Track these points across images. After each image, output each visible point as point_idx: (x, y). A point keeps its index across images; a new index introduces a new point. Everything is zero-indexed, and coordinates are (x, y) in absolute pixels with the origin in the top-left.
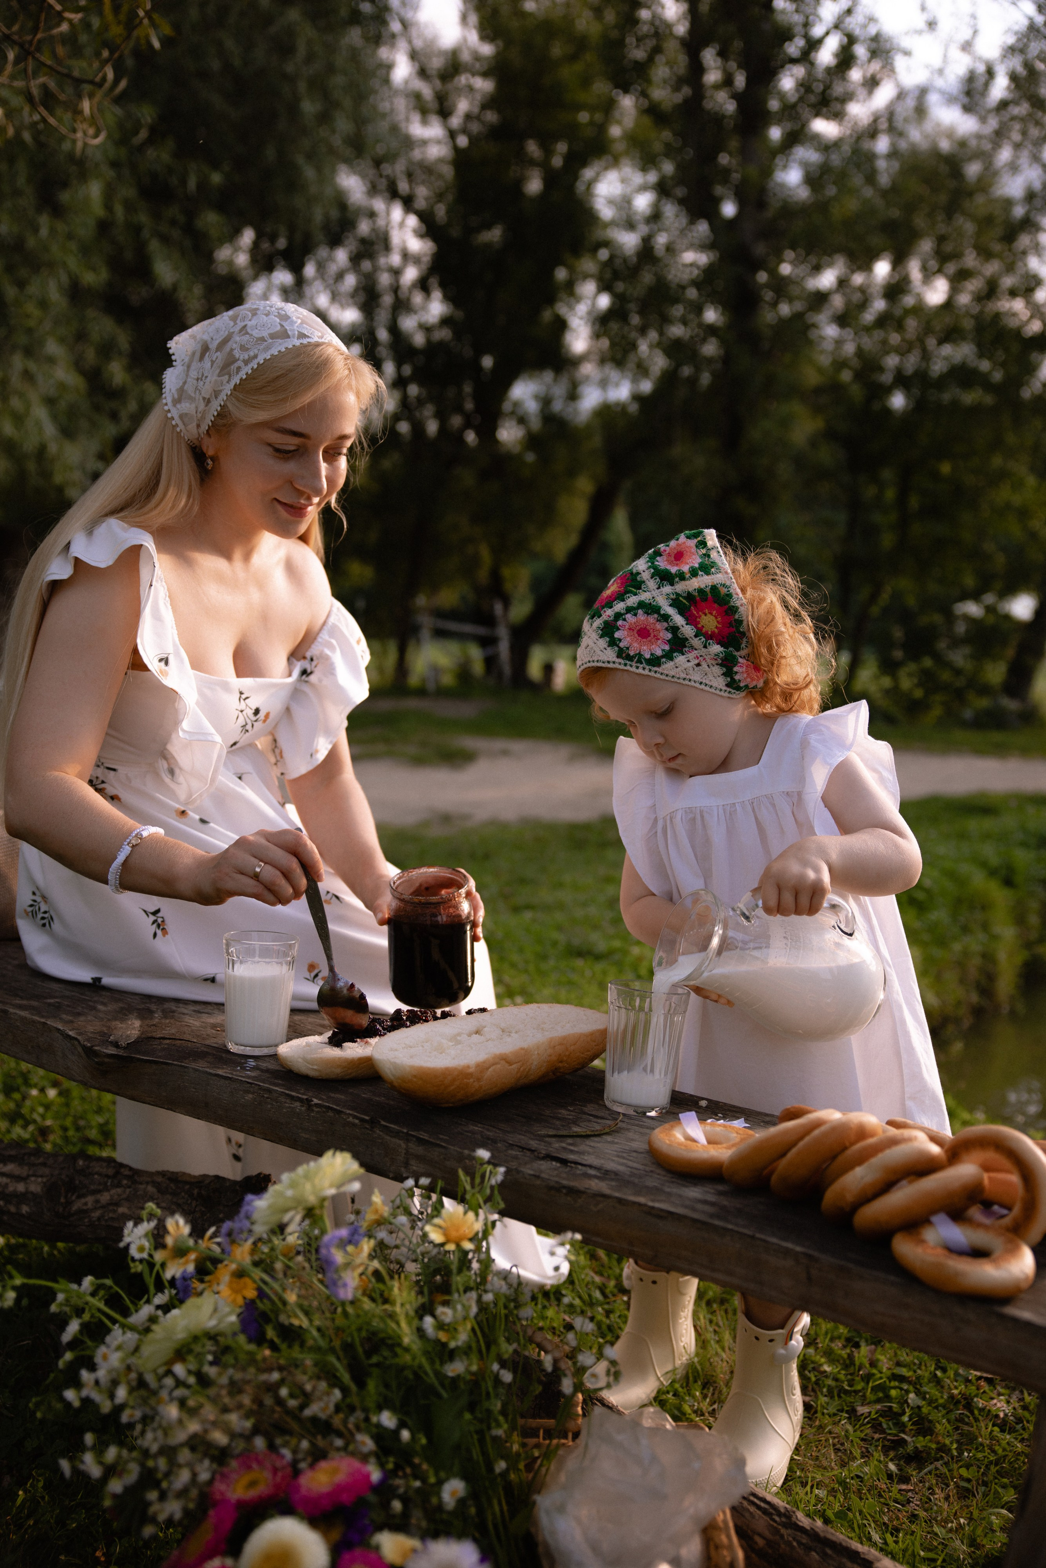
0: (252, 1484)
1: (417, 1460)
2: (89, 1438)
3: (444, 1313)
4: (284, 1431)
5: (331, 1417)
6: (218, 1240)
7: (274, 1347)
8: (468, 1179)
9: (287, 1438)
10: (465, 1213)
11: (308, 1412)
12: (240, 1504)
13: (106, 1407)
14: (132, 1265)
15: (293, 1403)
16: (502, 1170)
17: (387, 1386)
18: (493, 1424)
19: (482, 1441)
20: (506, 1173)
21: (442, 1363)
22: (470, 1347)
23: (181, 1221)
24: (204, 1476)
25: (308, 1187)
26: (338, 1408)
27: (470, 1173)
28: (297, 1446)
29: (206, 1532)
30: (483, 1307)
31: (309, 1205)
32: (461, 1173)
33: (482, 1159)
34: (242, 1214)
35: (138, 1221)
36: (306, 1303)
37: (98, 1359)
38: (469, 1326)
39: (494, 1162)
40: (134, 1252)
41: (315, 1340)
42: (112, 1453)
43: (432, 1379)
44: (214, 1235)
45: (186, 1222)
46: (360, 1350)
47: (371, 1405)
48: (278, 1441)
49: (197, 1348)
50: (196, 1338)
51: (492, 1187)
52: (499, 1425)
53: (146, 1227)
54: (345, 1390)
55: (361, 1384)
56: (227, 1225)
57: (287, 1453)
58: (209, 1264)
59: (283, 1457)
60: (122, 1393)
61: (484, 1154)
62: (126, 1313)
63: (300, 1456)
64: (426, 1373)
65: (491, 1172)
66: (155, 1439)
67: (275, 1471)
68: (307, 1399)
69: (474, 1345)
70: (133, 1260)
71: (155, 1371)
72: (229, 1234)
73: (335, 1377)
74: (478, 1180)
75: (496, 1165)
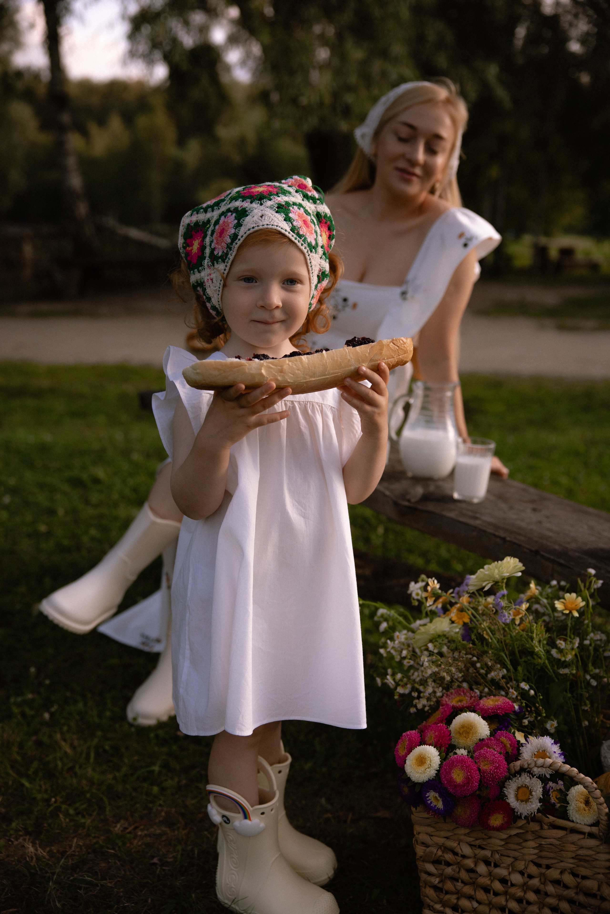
0: (460, 701)
1: (537, 705)
2: (390, 671)
3: (561, 644)
4: (477, 683)
5: (500, 680)
6: (453, 595)
7: (474, 643)
8: (583, 584)
9: (479, 686)
10: (577, 597)
11: (489, 676)
12: (453, 707)
13: (397, 659)
14: (413, 601)
15: (482, 671)
16: (601, 582)
17: (528, 671)
18: (583, 704)
19: (577, 711)
20: (603, 584)
21: (558, 668)
22: (573, 662)
23: (436, 582)
24: (439, 694)
25: (496, 571)
26: (503, 677)
27: (584, 581)
28: (483, 690)
29: (438, 715)
30: (581, 646)
31: (496, 580)
32: (580, 582)
33: (590, 574)
34: (464, 584)
35: (416, 582)
36: (492, 627)
37: (395, 637)
38: (574, 653)
39: (597, 576)
40: (414, 595)
41: (495, 645)
42: (399, 676)
43: (551, 672)
44: (452, 593)
45: (438, 582)
46: (518, 655)
47: (520, 679)
48: (474, 687)
49: (440, 641)
50: (439, 636)
51: (594, 589)
52: (586, 705)
53: (421, 584)
54: (508, 670)
55: (516, 669)
56: (457, 589)
57: (478, 692)
58: (448, 606)
59: (476, 693)
60: (404, 653)
61: (592, 571)
62: (409, 622)
63: (484, 694)
64: (548, 669)
65: (595, 582)
66: (418, 676)
67: (471, 697)
68: (489, 669)
69: (575, 661)
70: (414, 599)
71: (420, 648)
72: (458, 593)
73: (504, 664)
74: (587, 584)
75: (598, 579)
